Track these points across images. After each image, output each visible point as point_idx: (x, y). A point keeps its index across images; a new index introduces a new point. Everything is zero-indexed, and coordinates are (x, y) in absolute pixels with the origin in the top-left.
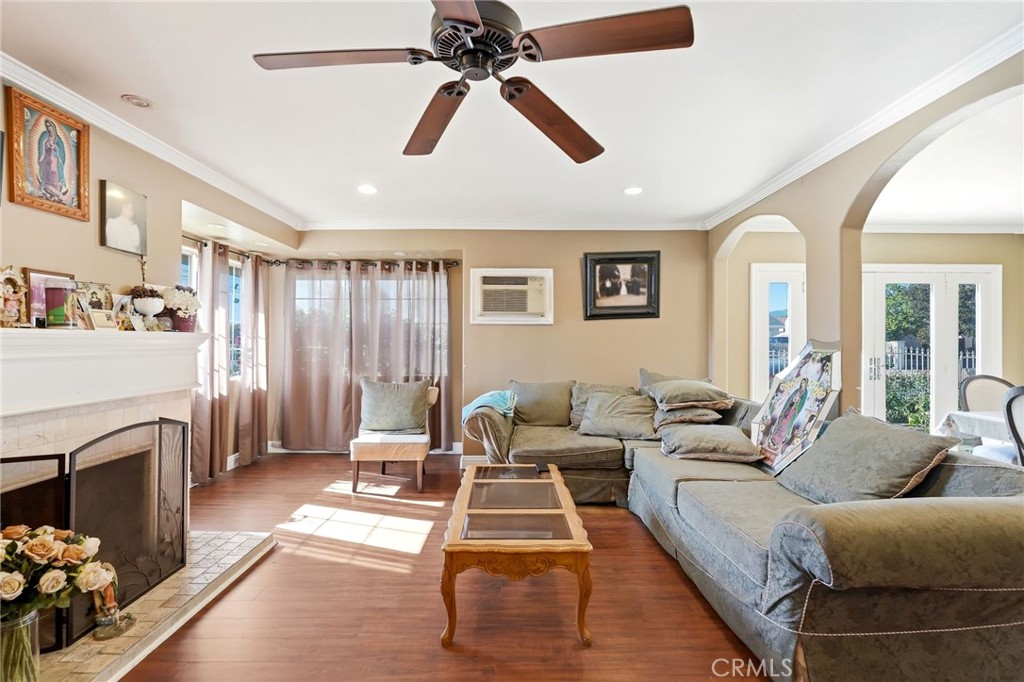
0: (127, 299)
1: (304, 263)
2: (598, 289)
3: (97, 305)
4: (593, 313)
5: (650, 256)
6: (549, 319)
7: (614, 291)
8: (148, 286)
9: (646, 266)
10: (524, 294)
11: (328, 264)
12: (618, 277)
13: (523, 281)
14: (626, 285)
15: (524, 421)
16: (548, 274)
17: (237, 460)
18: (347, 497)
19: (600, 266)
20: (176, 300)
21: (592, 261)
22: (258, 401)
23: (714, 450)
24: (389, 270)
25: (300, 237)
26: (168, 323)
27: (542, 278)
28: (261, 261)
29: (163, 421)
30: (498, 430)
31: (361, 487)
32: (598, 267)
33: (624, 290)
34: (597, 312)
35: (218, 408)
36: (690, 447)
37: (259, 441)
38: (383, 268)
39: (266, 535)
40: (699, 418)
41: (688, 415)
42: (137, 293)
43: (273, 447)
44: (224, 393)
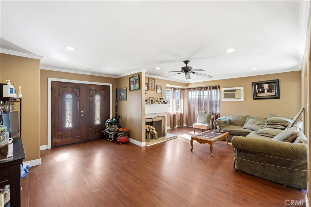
0: (159, 100)
1: (190, 89)
2: (257, 91)
3: (156, 101)
4: (256, 98)
5: (274, 81)
6: (242, 100)
7: (263, 91)
8: (162, 98)
9: (274, 84)
10: (235, 94)
11: (194, 89)
12: (264, 88)
13: (235, 90)
14: (267, 90)
15: (232, 124)
16: (242, 88)
17: (178, 126)
18: (193, 134)
19: (258, 86)
20: (165, 100)
21: (255, 84)
22: (182, 116)
23: (266, 134)
24: (206, 89)
25: (188, 85)
26: (164, 103)
27: (240, 89)
28: (182, 89)
29: (163, 116)
30: (220, 125)
31: (195, 133)
32: (257, 86)
33: (266, 91)
34: (257, 98)
35: (174, 116)
36: (260, 132)
37: (182, 123)
38: (205, 89)
39: (176, 135)
40: (277, 127)
41: (273, 126)
42: (161, 99)
43: (185, 125)
44: (175, 114)
